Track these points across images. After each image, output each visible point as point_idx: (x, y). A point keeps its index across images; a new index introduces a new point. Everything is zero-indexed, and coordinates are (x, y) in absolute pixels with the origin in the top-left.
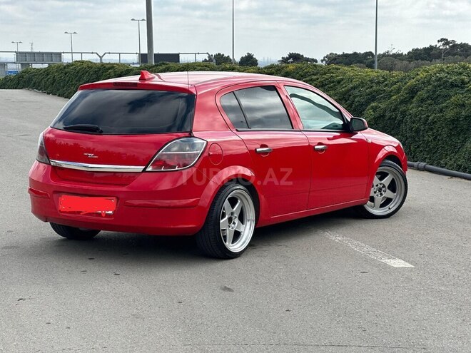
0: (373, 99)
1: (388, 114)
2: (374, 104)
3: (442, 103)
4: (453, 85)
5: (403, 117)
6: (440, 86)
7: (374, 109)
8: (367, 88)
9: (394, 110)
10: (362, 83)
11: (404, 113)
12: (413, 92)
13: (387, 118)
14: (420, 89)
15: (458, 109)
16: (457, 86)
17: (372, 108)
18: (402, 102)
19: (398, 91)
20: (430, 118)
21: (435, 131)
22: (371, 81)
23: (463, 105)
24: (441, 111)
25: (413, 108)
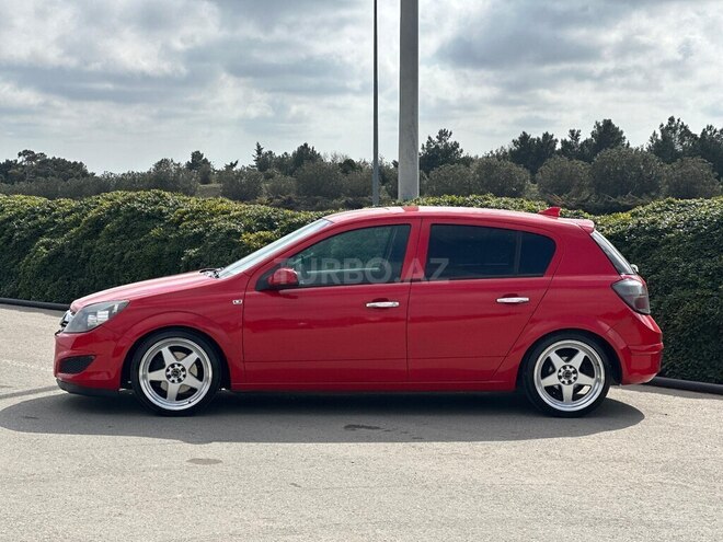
0: (41, 234)
1: (68, 252)
2: (45, 240)
3: (139, 237)
4: (149, 217)
5: (89, 255)
6: (133, 217)
7: (47, 246)
8: (29, 220)
9: (75, 247)
10: (20, 213)
11: (89, 251)
12: (98, 224)
13: (67, 256)
14: (107, 221)
15: (159, 245)
16: (154, 218)
17: (43, 244)
18: (85, 237)
19: (76, 223)
20: (127, 256)
21: (133, 270)
22: (32, 211)
23: (166, 240)
24: (139, 247)
25: (101, 244)
